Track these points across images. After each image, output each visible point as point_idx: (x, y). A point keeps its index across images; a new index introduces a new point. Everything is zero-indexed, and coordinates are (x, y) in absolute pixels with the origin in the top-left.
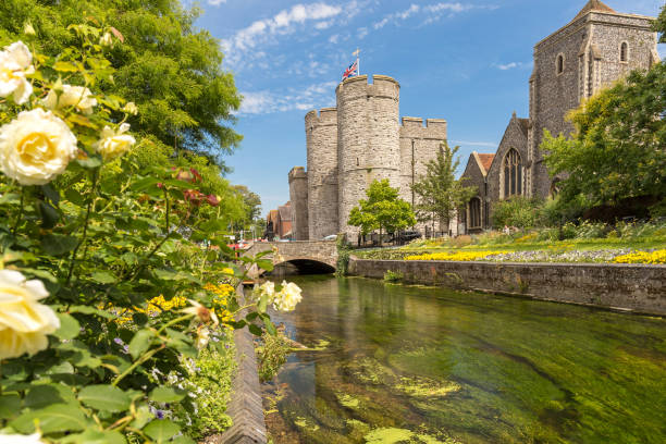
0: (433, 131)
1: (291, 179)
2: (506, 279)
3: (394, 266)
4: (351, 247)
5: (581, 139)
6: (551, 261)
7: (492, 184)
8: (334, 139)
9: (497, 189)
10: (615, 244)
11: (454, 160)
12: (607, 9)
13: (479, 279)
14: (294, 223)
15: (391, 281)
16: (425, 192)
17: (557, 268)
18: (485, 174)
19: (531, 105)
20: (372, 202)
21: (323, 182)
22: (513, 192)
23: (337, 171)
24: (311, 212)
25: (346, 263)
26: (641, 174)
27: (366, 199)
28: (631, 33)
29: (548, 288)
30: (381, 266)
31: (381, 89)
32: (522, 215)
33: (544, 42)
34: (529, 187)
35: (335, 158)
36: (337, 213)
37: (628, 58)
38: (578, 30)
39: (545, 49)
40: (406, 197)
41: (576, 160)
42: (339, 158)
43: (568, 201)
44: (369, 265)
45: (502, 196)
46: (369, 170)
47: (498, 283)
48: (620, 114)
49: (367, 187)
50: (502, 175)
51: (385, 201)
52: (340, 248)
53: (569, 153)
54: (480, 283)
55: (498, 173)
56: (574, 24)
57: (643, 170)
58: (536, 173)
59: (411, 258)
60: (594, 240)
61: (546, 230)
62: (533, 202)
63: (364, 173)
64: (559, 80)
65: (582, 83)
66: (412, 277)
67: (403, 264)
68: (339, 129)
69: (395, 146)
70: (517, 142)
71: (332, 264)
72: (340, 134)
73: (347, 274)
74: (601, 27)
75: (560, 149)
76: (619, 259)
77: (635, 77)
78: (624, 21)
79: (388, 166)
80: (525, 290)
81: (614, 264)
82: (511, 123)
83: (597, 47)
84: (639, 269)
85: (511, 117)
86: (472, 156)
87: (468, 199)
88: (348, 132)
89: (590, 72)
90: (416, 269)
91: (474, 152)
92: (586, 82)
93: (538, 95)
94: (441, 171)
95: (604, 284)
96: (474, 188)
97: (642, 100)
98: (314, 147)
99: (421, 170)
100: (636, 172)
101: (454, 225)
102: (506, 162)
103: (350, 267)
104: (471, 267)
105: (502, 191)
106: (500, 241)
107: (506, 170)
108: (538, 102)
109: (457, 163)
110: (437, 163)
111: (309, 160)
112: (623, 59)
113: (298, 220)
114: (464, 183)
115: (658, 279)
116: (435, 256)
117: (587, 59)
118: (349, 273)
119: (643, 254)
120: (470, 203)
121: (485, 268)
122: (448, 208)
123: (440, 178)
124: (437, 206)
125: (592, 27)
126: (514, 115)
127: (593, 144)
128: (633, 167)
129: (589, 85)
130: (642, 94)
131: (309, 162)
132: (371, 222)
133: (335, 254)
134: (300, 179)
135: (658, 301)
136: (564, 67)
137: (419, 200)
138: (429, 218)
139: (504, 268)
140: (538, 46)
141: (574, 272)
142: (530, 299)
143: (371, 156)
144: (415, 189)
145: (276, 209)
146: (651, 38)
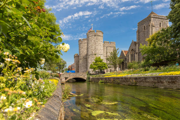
0: (112, 45)
1: (75, 57)
2: (131, 81)
3: (102, 79)
4: (90, 74)
5: (150, 45)
6: (143, 76)
7: (127, 58)
8: (86, 46)
9: (129, 60)
10: (159, 72)
11: (117, 52)
12: (155, 14)
13: (124, 81)
14: (75, 69)
15: (101, 83)
16: (110, 60)
17: (144, 77)
18: (125, 56)
19: (137, 38)
20: (96, 63)
21: (83, 58)
22: (133, 60)
23: (87, 55)
24: (80, 66)
25: (89, 78)
26: (165, 54)
27: (94, 62)
28: (162, 20)
29: (142, 83)
30: (98, 79)
31: (98, 34)
32: (135, 66)
33: (140, 22)
34: (137, 59)
35: (86, 51)
36: (87, 66)
37: (161, 26)
38: (148, 19)
39: (140, 24)
40: (105, 61)
41: (149, 51)
42: (87, 51)
43: (147, 62)
44: (95, 79)
45: (130, 61)
46: (95, 55)
47: (129, 82)
48: (160, 39)
49: (95, 59)
50: (130, 56)
51: (99, 62)
52: (87, 75)
53: (147, 50)
54: (124, 82)
55: (129, 55)
56: (148, 18)
57: (166, 53)
58: (139, 55)
59: (106, 77)
60: (154, 71)
61: (141, 69)
62: (138, 63)
63: (94, 55)
64: (144, 32)
65: (150, 32)
66: (106, 82)
67: (104, 78)
68: (87, 44)
69: (102, 48)
70: (134, 47)
71: (85, 79)
72: (88, 45)
73: (89, 81)
74: (154, 18)
75: (145, 48)
76: (160, 74)
77: (163, 30)
78: (160, 17)
79: (100, 53)
80: (136, 84)
81: (159, 76)
82: (132, 43)
83: (153, 23)
84: (165, 77)
85: (132, 41)
86: (122, 51)
87: (121, 62)
88: (90, 45)
89: (152, 30)
90: (107, 79)
91: (123, 50)
92: (151, 32)
93: (139, 36)
94: (114, 55)
95: (156, 81)
96: (123, 59)
97: (165, 35)
98: (81, 49)
99: (109, 54)
100: (164, 54)
101: (118, 69)
102: (131, 53)
103: (90, 80)
104: (122, 78)
105: (130, 60)
106: (129, 72)
107: (131, 55)
108: (139, 37)
109: (118, 53)
110: (113, 53)
111: (80, 52)
112: (160, 27)
113: (76, 68)
114: (120, 58)
115: (170, 79)
116: (113, 76)
117: (151, 27)
118: (90, 81)
119: (166, 73)
120: (122, 63)
121: (125, 78)
122: (116, 65)
123: (114, 57)
124: (113, 64)
125: (152, 18)
126: (133, 41)
127: (153, 47)
128: (163, 52)
129: (152, 33)
130: (165, 34)
131: (79, 52)
132: (96, 68)
133: (86, 76)
134: (77, 57)
135: (170, 85)
136: (145, 28)
137: (108, 62)
138: (111, 67)
139: (130, 78)
140: (139, 23)
141: (149, 78)
142: (138, 86)
143: (95, 51)
144: (107, 59)
145: (71, 65)
146: (167, 22)
